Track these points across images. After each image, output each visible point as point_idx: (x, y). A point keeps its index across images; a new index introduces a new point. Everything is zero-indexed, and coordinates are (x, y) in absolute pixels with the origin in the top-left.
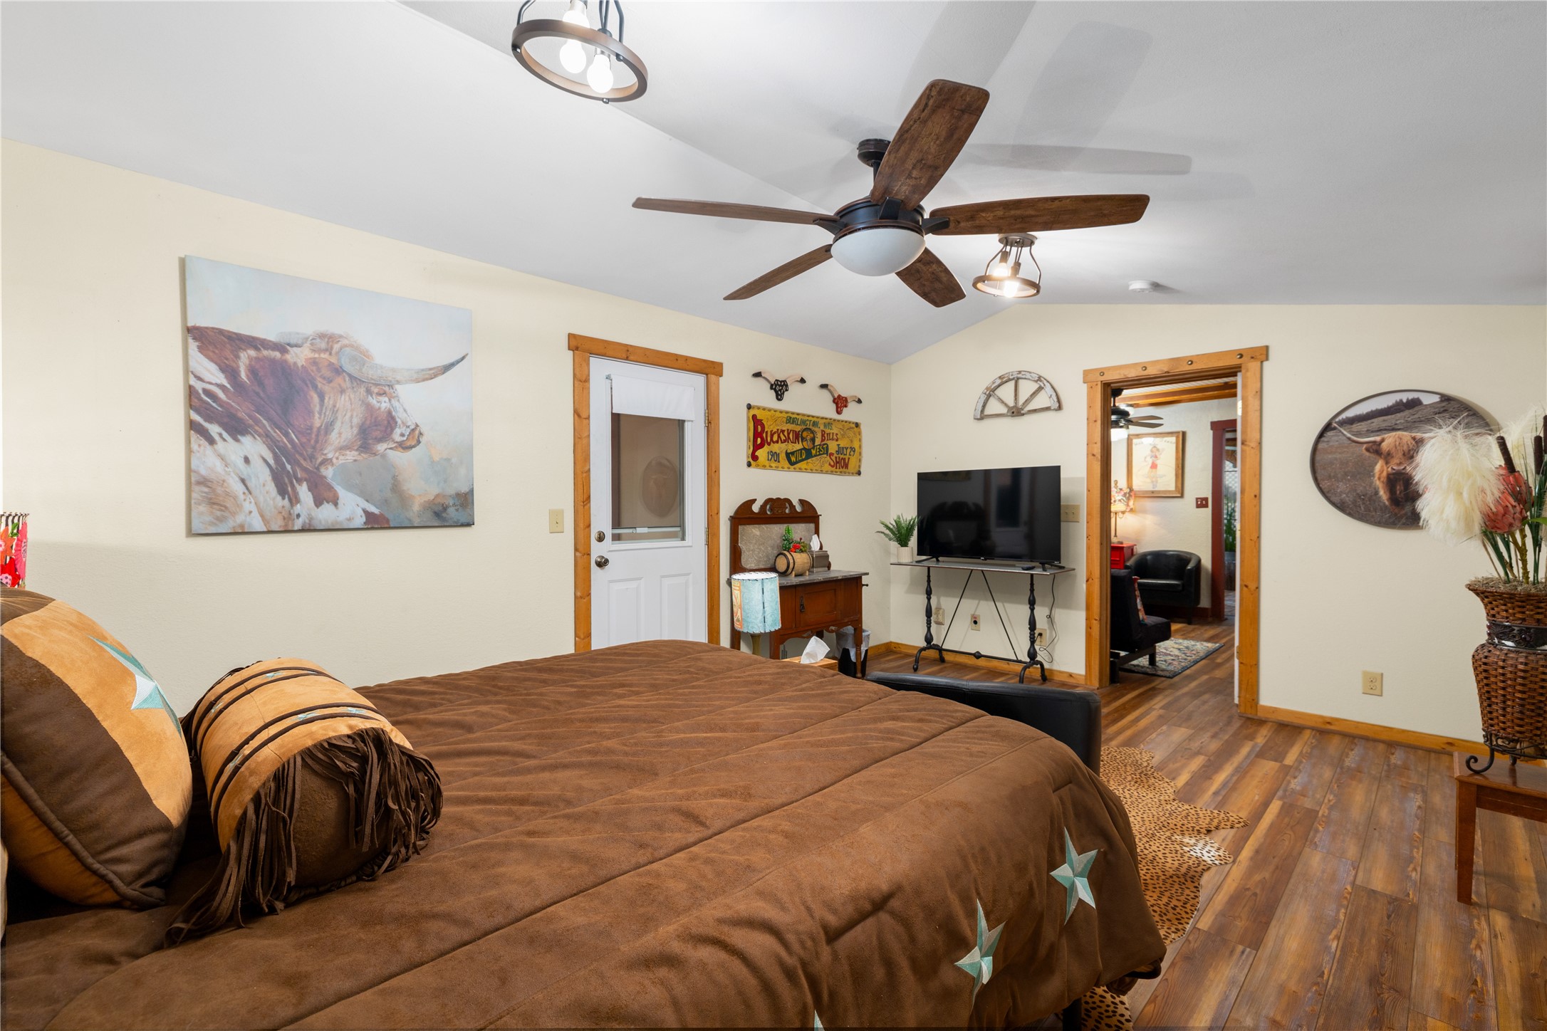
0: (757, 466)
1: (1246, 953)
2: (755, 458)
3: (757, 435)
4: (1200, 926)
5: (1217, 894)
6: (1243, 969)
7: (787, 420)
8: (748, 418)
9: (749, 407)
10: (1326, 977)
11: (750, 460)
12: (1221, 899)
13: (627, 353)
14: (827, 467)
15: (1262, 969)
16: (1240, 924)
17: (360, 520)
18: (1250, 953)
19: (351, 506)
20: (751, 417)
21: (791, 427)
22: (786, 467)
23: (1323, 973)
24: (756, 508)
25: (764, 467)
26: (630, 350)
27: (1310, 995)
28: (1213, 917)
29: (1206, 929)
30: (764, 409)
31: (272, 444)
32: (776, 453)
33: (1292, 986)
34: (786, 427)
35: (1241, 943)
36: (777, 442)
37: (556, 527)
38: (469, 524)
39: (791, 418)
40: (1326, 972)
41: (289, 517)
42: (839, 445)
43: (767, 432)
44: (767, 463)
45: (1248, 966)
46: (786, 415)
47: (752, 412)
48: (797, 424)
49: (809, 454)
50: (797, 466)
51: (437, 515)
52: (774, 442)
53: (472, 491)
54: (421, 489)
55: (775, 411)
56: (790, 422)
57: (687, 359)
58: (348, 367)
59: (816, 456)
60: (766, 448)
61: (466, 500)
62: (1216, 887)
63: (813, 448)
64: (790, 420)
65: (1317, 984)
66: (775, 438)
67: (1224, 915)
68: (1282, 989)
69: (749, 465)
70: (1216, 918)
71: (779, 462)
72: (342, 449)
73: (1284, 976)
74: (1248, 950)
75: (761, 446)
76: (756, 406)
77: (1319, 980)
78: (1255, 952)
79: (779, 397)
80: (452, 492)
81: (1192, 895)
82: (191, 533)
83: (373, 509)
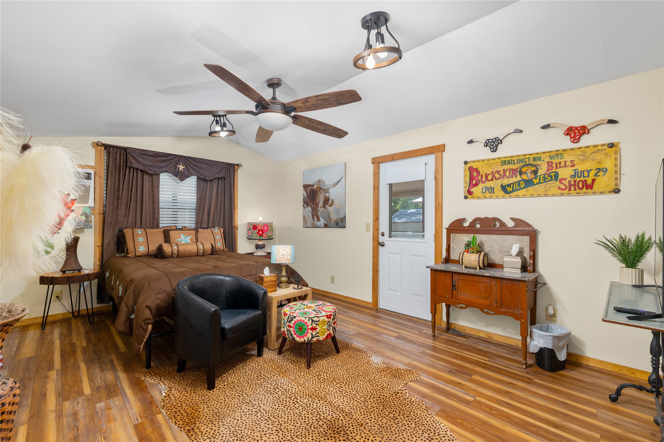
0: (473, 198)
1: (136, 421)
2: (470, 193)
3: (472, 178)
4: (160, 415)
5: (172, 434)
6: (132, 415)
7: (502, 163)
8: (465, 170)
9: (466, 163)
10: (103, 438)
11: (467, 194)
12: (168, 434)
13: (393, 158)
14: (555, 190)
15: (126, 420)
16: (149, 430)
17: (323, 226)
18: (135, 422)
19: (322, 222)
20: (467, 169)
21: (506, 167)
22: (500, 196)
23: (104, 439)
24: (466, 224)
25: (478, 198)
26: (393, 156)
27: (104, 426)
28: (161, 423)
29: (157, 416)
30: (478, 161)
31: (312, 208)
32: (491, 187)
33: (112, 424)
34: (501, 168)
35: (142, 423)
36: (492, 180)
37: (367, 230)
38: (345, 227)
39: (505, 161)
40: (103, 440)
41: (314, 224)
42: (575, 170)
43: (482, 176)
44: (482, 195)
45: (131, 417)
46: (500, 160)
47: (468, 165)
48: (514, 164)
49: (529, 183)
50: (513, 194)
51: (337, 224)
52: (489, 181)
53: (345, 217)
54: (334, 217)
55: (488, 160)
56: (506, 164)
57: (421, 150)
58: (322, 187)
59: (537, 184)
60: (481, 186)
61: (343, 219)
62: (176, 437)
63: (536, 178)
64: (504, 163)
65: (104, 433)
66: (490, 177)
67: (158, 427)
68: (115, 420)
69: (466, 197)
70: (159, 423)
71: (493, 193)
72: (321, 207)
73: (117, 424)
74: (137, 423)
75: (476, 185)
76: (472, 161)
77: (104, 435)
78: (134, 424)
79: (494, 150)
80: (339, 218)
81: (178, 423)
82: (304, 227)
83: (325, 223)
